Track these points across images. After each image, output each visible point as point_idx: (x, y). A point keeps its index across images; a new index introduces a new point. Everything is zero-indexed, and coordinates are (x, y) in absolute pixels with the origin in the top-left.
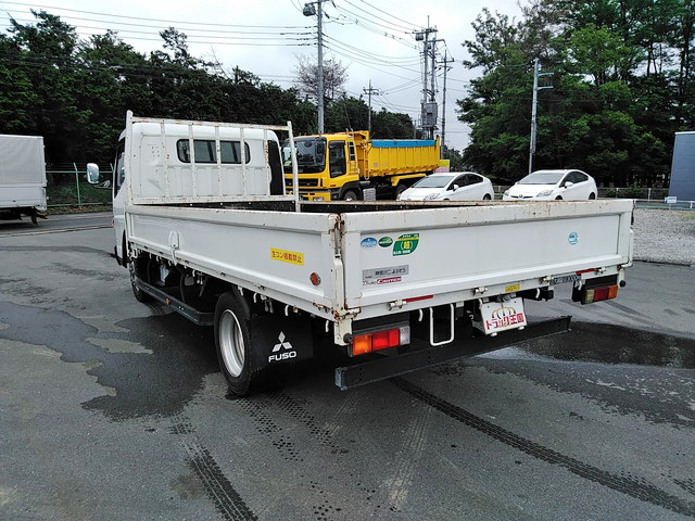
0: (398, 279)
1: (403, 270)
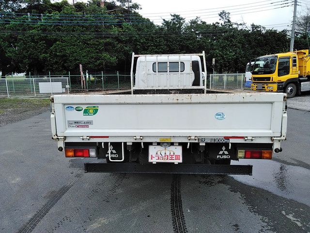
0: (87, 126)
1: (90, 123)
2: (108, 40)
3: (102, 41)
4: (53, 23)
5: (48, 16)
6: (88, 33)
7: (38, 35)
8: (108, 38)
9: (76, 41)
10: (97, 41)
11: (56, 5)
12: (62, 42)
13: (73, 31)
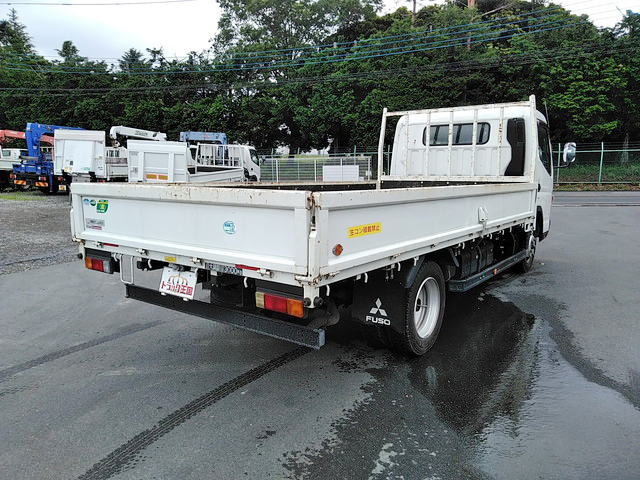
0: (101, 228)
1: (102, 223)
2: (472, 77)
3: (457, 80)
4: (370, 54)
5: (363, 44)
6: (432, 66)
7: (344, 80)
8: (475, 71)
9: (406, 85)
10: (450, 81)
11: (385, 19)
12: (382, 89)
13: (405, 65)
